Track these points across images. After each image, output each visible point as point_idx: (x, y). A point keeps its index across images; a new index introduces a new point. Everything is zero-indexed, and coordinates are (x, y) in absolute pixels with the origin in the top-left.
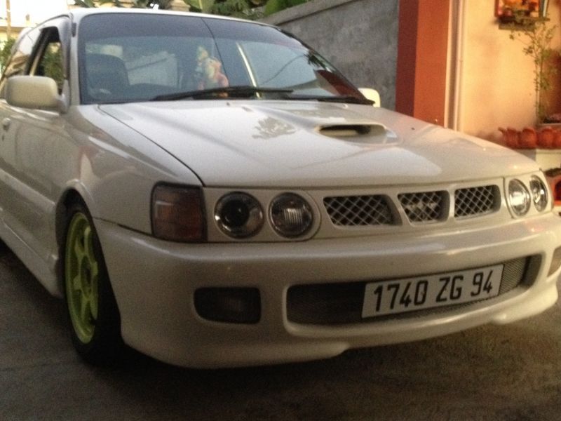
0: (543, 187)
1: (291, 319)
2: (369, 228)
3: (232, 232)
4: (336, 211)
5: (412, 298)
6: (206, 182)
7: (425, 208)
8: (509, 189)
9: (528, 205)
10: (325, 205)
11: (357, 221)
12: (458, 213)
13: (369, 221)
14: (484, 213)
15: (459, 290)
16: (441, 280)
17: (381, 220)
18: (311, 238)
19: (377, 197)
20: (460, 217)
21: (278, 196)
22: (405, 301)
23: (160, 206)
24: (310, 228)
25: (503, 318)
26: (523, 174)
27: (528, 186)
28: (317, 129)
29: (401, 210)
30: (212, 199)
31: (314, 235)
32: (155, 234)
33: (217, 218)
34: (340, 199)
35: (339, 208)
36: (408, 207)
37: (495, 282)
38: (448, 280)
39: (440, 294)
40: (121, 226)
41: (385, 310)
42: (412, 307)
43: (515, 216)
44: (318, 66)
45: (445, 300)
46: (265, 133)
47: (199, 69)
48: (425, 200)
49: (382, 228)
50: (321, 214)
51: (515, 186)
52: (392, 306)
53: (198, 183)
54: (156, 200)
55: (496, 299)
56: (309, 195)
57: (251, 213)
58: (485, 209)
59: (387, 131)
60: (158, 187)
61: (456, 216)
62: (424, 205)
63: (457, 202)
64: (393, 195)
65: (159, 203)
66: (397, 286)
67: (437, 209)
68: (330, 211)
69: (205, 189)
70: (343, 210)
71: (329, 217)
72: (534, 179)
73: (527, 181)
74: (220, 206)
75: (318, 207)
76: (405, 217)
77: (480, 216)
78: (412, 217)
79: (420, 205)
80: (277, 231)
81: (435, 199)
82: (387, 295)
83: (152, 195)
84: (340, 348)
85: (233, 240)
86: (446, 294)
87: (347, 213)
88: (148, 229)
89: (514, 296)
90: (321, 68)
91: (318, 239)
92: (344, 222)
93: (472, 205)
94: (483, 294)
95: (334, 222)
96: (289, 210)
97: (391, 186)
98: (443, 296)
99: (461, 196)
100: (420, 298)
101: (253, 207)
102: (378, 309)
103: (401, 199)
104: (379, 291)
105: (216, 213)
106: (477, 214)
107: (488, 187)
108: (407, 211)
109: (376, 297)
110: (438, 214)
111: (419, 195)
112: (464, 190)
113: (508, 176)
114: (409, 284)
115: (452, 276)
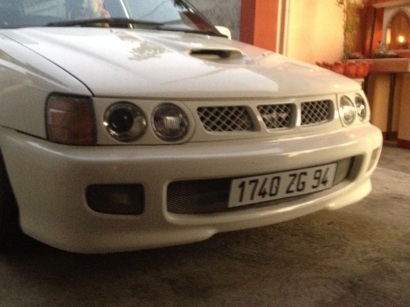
0: (363, 103)
1: (170, 210)
2: (235, 133)
3: (119, 136)
4: (208, 119)
5: (268, 191)
6: (95, 92)
7: (278, 118)
8: (341, 104)
9: (354, 116)
10: (199, 114)
11: (224, 128)
12: (303, 121)
13: (234, 127)
14: (322, 122)
15: (304, 183)
16: (291, 175)
17: (243, 127)
18: (187, 142)
19: (240, 108)
20: (305, 125)
21: (159, 106)
22: (262, 194)
23: (53, 114)
24: (185, 133)
25: (333, 205)
26: (350, 92)
27: (354, 101)
28: (188, 52)
29: (260, 119)
30: (101, 108)
31: (190, 139)
32: (50, 138)
33: (106, 124)
34: (211, 109)
35: (210, 116)
36: (265, 116)
37: (330, 177)
38: (294, 175)
39: (290, 186)
40: (18, 131)
41: (247, 201)
42: (267, 198)
43: (345, 125)
44: (182, 8)
45: (292, 192)
46: (138, 56)
47: (85, 5)
48: (278, 111)
49: (245, 133)
50: (195, 121)
51: (344, 101)
52: (252, 198)
53: (88, 93)
54: (50, 108)
55: (330, 190)
56: (185, 105)
57: (135, 120)
58: (322, 119)
59: (244, 56)
60: (52, 97)
61: (302, 124)
62: (277, 115)
63: (303, 113)
64: (253, 106)
65: (52, 110)
66: (256, 181)
67: (287, 118)
68: (202, 119)
69: (94, 99)
70: (213, 119)
71: (202, 124)
72: (357, 96)
73: (353, 98)
74: (108, 114)
75: (193, 115)
76: (263, 125)
77: (319, 124)
78: (268, 125)
79: (274, 115)
80: (158, 136)
81: (286, 110)
82: (248, 189)
83: (46, 104)
84: (210, 233)
85: (120, 143)
86: (293, 188)
87: (216, 121)
88: (43, 135)
89: (341, 188)
90: (185, 10)
91: (192, 142)
92: (214, 128)
93: (313, 116)
94: (321, 187)
95: (206, 128)
96: (168, 118)
97: (252, 99)
98: (291, 189)
99: (305, 108)
100: (273, 192)
101: (138, 115)
102: (241, 200)
103: (260, 109)
104: (242, 185)
105: (105, 119)
106: (317, 123)
107: (325, 102)
108: (264, 120)
109: (239, 190)
110: (288, 122)
111: (273, 106)
112: (307, 104)
113: (339, 93)
114: (266, 180)
115: (298, 172)
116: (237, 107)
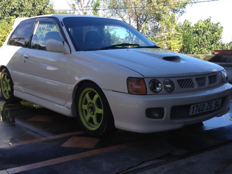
2: (189, 89)
5: (201, 109)
10: (177, 82)
15: (212, 106)
16: (208, 103)
17: (191, 86)
20: (210, 85)
22: (199, 110)
27: (224, 74)
30: (147, 81)
32: (130, 93)
34: (180, 80)
35: (180, 83)
36: (198, 82)
37: (220, 104)
40: (113, 91)
42: (201, 112)
45: (208, 109)
48: (201, 80)
52: (196, 112)
53: (143, 77)
56: (173, 79)
66: (198, 106)
67: (204, 82)
69: (145, 79)
80: (166, 91)
82: (195, 108)
86: (209, 108)
91: (176, 93)
92: (182, 87)
94: (217, 107)
95: (180, 87)
97: (193, 76)
100: (203, 110)
102: (193, 113)
107: (215, 75)
109: (193, 109)
110: (204, 84)
112: (210, 76)
114: (201, 105)
115: (210, 102)
116: (188, 79)
